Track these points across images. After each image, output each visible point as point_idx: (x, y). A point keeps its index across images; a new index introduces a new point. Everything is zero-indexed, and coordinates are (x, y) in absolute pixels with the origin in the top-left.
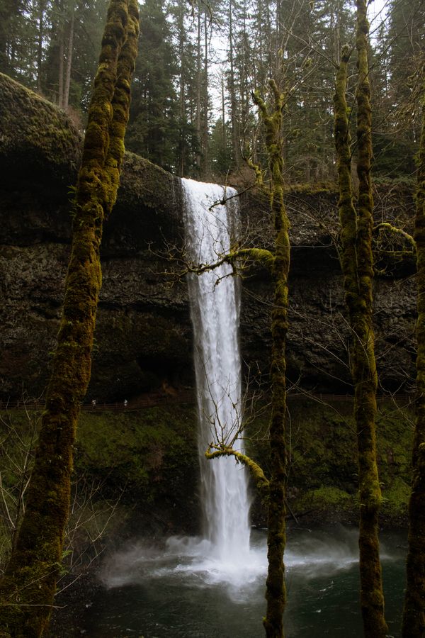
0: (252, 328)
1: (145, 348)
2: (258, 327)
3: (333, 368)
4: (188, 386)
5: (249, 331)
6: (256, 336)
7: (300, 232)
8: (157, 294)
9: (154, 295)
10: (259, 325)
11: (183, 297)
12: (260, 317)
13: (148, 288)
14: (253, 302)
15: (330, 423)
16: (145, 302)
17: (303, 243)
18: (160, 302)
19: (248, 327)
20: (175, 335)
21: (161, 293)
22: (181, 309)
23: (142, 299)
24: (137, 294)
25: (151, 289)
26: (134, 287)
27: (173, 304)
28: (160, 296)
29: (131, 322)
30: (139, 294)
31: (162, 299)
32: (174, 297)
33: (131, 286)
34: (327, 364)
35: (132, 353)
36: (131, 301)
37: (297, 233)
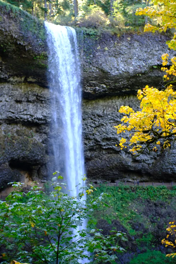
0: (93, 135)
1: (14, 153)
2: (98, 134)
3: (153, 163)
4: (44, 179)
5: (92, 137)
6: (96, 141)
7: (133, 63)
8: (23, 111)
9: (20, 112)
10: (99, 132)
11: (42, 113)
12: (99, 126)
13: (17, 106)
14: (94, 116)
15: (151, 204)
16: (14, 117)
17: (135, 71)
18: (25, 117)
19: (91, 134)
20: (36, 142)
21: (26, 110)
22: (40, 121)
23: (12, 115)
24: (8, 112)
25: (18, 107)
26: (5, 106)
27: (35, 118)
28: (25, 113)
29: (3, 133)
30: (10, 111)
31: (27, 114)
32: (36, 113)
33: (3, 106)
34: (148, 160)
35: (5, 158)
36: (3, 117)
37: (131, 63)
